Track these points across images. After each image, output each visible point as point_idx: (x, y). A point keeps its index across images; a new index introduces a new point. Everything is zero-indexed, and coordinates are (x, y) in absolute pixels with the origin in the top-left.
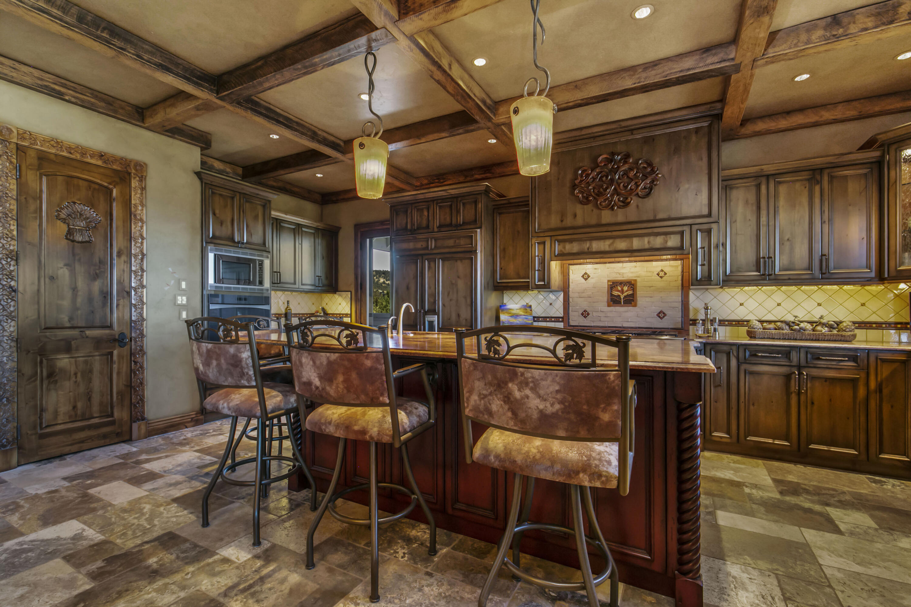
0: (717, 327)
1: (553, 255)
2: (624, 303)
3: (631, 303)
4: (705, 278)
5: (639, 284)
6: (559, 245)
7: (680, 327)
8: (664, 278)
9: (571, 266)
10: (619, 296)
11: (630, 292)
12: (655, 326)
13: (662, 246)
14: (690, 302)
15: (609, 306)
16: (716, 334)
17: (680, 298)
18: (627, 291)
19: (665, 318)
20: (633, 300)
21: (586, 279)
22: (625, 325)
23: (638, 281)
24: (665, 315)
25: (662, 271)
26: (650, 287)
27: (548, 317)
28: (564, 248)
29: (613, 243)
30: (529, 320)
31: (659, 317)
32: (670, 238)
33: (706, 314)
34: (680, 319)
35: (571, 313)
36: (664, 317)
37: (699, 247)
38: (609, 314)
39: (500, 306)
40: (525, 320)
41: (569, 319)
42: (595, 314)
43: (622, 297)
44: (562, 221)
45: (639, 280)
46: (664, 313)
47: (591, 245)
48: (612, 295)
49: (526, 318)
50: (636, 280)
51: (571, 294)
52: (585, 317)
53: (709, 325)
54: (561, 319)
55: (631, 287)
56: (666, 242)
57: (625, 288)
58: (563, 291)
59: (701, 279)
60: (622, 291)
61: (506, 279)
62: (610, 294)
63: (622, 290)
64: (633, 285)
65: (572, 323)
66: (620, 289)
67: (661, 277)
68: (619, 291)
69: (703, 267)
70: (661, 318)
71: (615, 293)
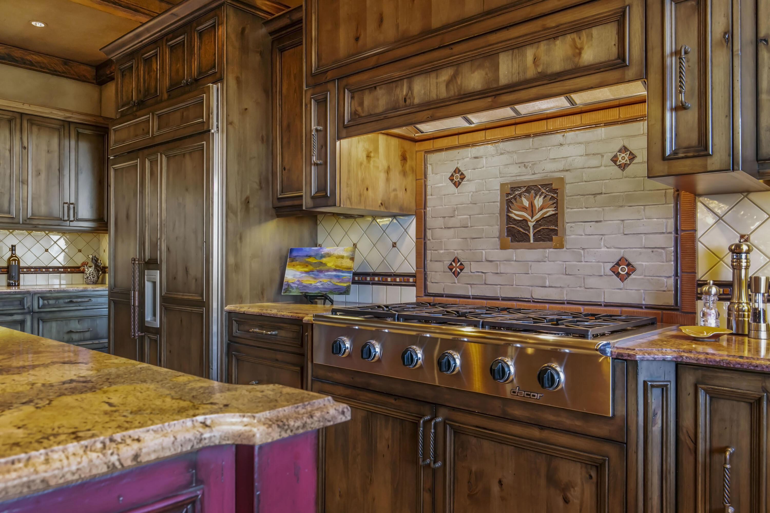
0: (761, 306)
1: (341, 125)
2: (535, 240)
3: (551, 240)
4: (688, 148)
5: (568, 189)
6: (352, 98)
7: (671, 302)
8: (629, 170)
9: (429, 156)
10: (525, 221)
11: (550, 211)
12: (608, 300)
13: (569, 67)
14: (699, 233)
15: (503, 247)
16: (758, 330)
17: (671, 222)
18: (541, 209)
19: (633, 276)
20: (555, 232)
21: (457, 184)
22: (539, 294)
23: (567, 180)
24: (632, 268)
25: (624, 149)
26: (595, 195)
27: (390, 275)
28: (361, 104)
29: (454, 78)
30: (342, 281)
31: (618, 274)
32: (590, 36)
33: (736, 267)
34: (672, 281)
35: (431, 266)
36: (628, 274)
37: (668, 50)
38: (502, 269)
39: (291, 250)
40: (335, 281)
41: (425, 279)
42: (475, 267)
43: (531, 224)
44: (357, 39)
45: (568, 177)
46: (629, 265)
47: (410, 88)
48: (509, 219)
49: (338, 277)
50: (562, 180)
51: (430, 222)
52: (456, 274)
53: (744, 299)
54: (411, 280)
55: (552, 198)
56: (579, 52)
57: (539, 202)
58: (416, 215)
59: (675, 152)
60: (532, 210)
61: (291, 191)
62: (505, 218)
63: (532, 205)
64: (555, 191)
65: (432, 289)
66: (526, 203)
67: (623, 167)
68: (524, 209)
69: (682, 113)
70: (623, 279)
71: (516, 214)
